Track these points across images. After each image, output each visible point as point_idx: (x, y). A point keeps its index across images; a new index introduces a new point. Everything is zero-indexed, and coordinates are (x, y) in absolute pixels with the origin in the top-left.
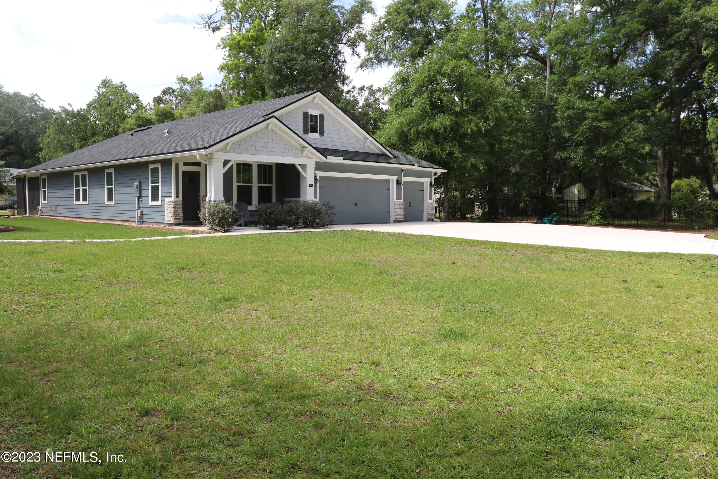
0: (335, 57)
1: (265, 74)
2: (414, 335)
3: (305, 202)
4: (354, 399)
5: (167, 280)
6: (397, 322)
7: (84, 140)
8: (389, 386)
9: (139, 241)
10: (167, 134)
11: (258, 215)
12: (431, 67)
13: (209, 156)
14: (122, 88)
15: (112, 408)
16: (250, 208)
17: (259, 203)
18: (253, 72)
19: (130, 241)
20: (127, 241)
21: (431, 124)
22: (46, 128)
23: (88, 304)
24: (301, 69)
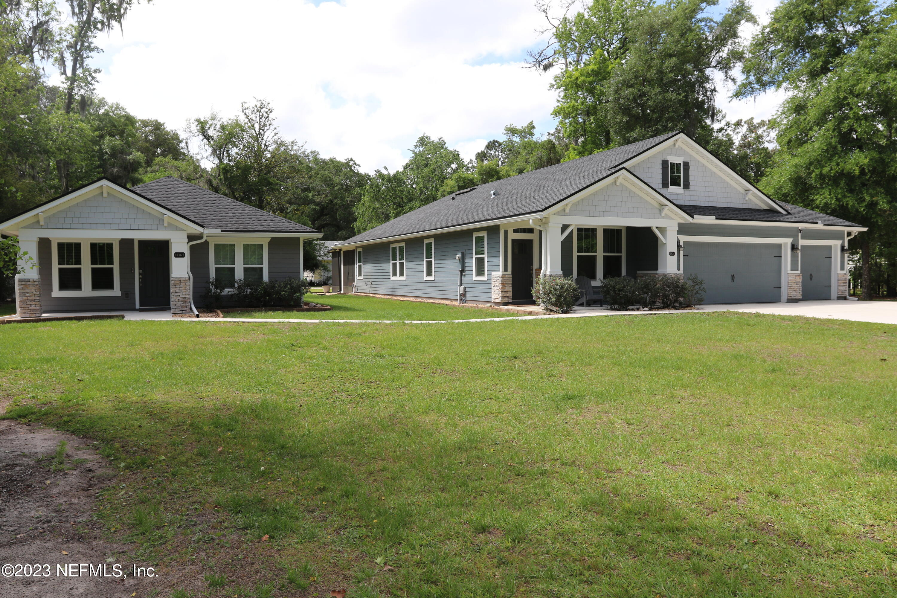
0: (701, 85)
1: (609, 116)
2: (828, 459)
3: (665, 275)
4: (746, 540)
5: (497, 371)
6: (801, 439)
7: (400, 207)
8: (797, 527)
9: (462, 323)
10: (493, 196)
11: (605, 292)
12: (840, 87)
13: (544, 220)
14: (441, 144)
15: (444, 519)
16: (594, 283)
17: (605, 277)
18: (595, 114)
19: (453, 323)
20: (450, 323)
21: (842, 164)
22: (361, 196)
23: (412, 395)
24: (656, 106)
